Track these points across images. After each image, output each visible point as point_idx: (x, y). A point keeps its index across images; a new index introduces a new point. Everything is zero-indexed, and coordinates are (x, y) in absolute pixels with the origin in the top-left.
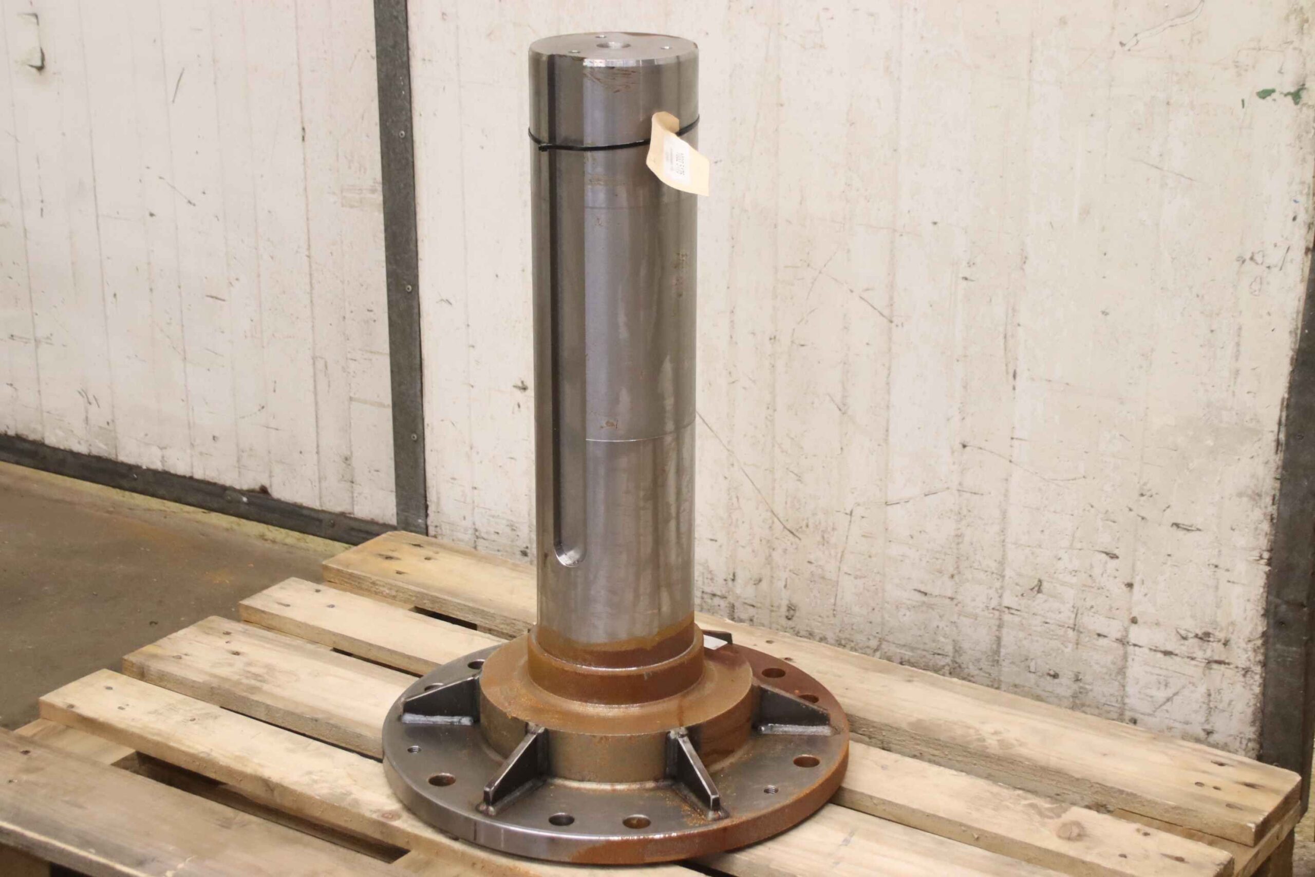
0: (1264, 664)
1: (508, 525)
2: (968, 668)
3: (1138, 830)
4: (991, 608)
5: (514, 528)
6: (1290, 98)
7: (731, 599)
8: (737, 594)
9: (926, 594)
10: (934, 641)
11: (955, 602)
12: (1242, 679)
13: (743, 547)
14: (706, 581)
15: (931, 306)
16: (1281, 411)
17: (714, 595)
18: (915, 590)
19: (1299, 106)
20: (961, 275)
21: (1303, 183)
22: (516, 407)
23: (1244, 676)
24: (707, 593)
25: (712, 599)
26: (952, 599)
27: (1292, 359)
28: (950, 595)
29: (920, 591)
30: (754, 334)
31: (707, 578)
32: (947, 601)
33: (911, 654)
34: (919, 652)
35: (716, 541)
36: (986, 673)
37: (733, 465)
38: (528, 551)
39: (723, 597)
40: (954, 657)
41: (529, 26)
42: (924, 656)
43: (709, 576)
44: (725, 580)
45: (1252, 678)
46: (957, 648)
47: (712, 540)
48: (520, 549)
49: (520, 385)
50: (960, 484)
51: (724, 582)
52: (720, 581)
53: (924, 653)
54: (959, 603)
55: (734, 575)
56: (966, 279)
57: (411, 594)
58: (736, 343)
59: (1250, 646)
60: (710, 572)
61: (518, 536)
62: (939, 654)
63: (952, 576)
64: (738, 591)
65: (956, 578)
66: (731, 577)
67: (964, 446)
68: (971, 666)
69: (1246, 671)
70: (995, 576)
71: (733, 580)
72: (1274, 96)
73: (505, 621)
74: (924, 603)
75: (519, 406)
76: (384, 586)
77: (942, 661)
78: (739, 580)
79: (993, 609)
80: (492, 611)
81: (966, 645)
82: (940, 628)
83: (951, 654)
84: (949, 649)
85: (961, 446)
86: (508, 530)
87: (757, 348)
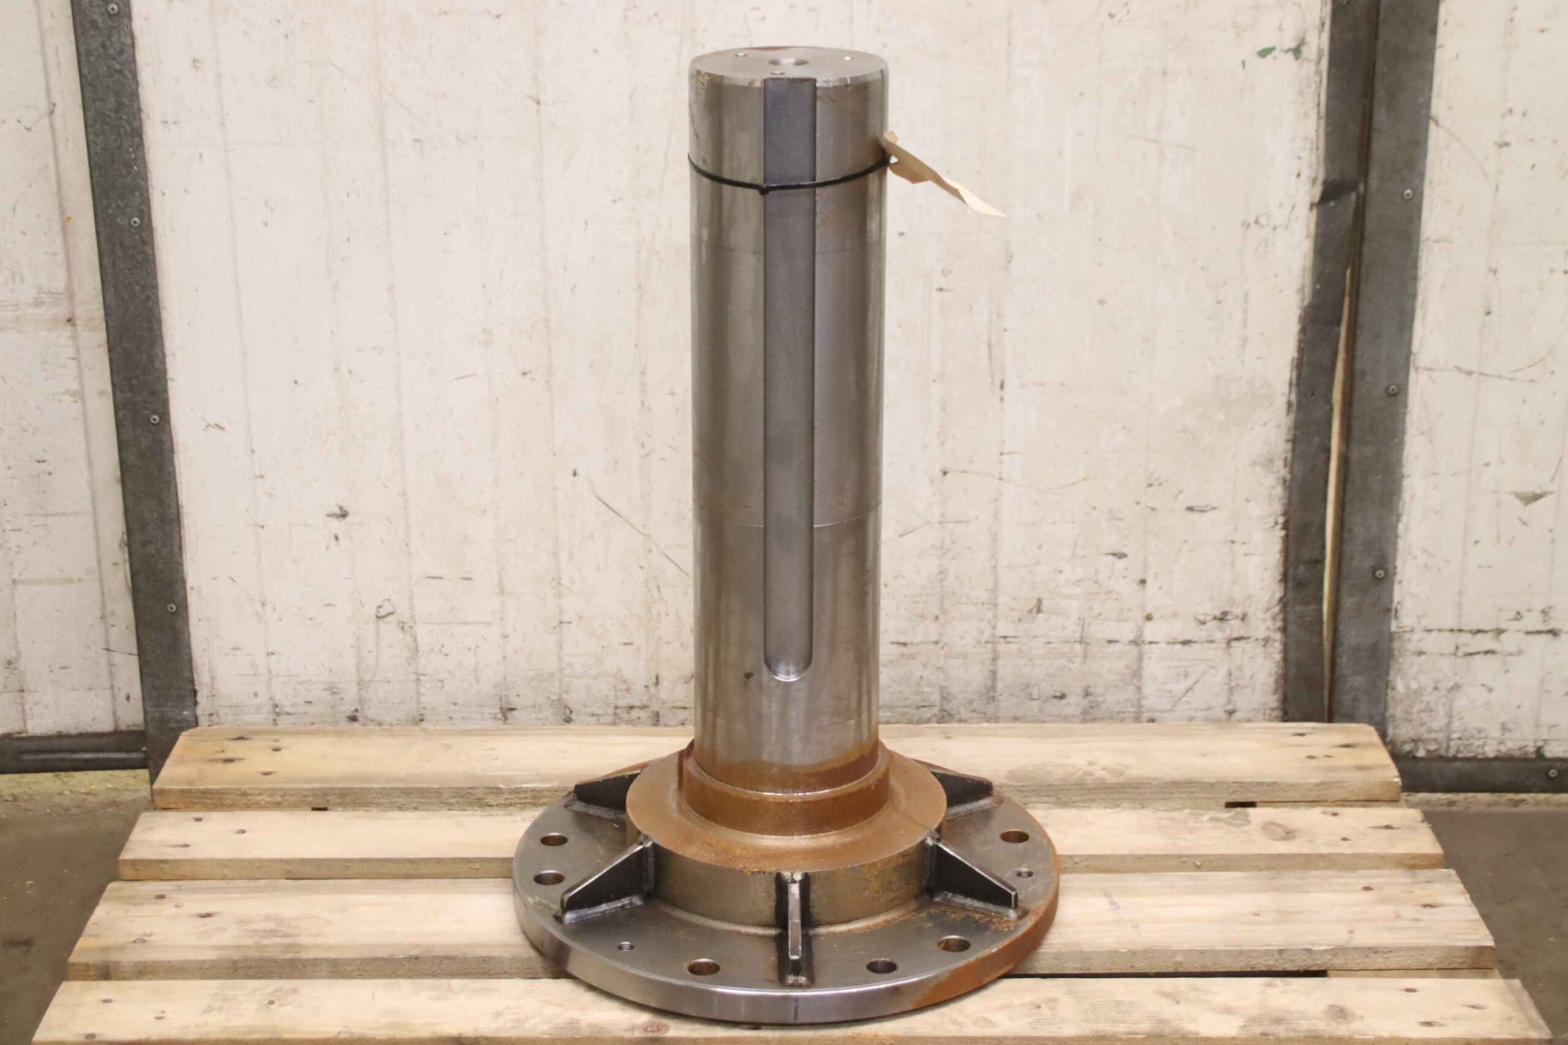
0: (1284, 630)
1: (326, 689)
2: (959, 713)
3: (1324, 813)
4: (983, 642)
5: (335, 690)
6: (1290, 55)
7: (654, 707)
8: (661, 699)
9: (905, 644)
10: (917, 693)
11: (941, 645)
12: (1262, 650)
13: (668, 643)
14: (619, 693)
15: (900, 326)
16: (1292, 371)
17: (632, 708)
18: (893, 643)
19: (1300, 61)
20: (935, 286)
21: (1306, 138)
22: (333, 541)
23: (1265, 646)
24: (621, 708)
25: (628, 713)
26: (937, 643)
27: (1300, 317)
28: (935, 639)
29: (898, 643)
30: (673, 394)
31: (621, 690)
32: (932, 646)
33: (889, 714)
34: (900, 710)
35: (631, 644)
36: (979, 713)
37: (650, 551)
38: (358, 714)
39: (644, 707)
40: (942, 705)
41: (333, 64)
42: (906, 713)
43: (624, 687)
44: (646, 687)
45: (1273, 646)
46: (945, 695)
47: (626, 644)
48: (346, 715)
49: (338, 512)
50: (942, 515)
51: (645, 690)
52: (638, 687)
53: (906, 710)
54: (946, 645)
55: (657, 678)
56: (941, 290)
58: (649, 409)
59: (1269, 614)
60: (625, 682)
61: (342, 699)
62: (924, 707)
63: (937, 618)
64: (663, 695)
65: (942, 619)
66: (654, 680)
67: (945, 473)
68: (962, 711)
69: (1267, 641)
70: (986, 606)
71: (657, 684)
72: (1275, 53)
74: (903, 654)
75: (337, 538)
77: (927, 713)
78: (664, 683)
79: (986, 642)
81: (955, 689)
82: (925, 677)
83: (938, 703)
84: (936, 698)
85: (941, 474)
86: (326, 695)
87: (678, 410)
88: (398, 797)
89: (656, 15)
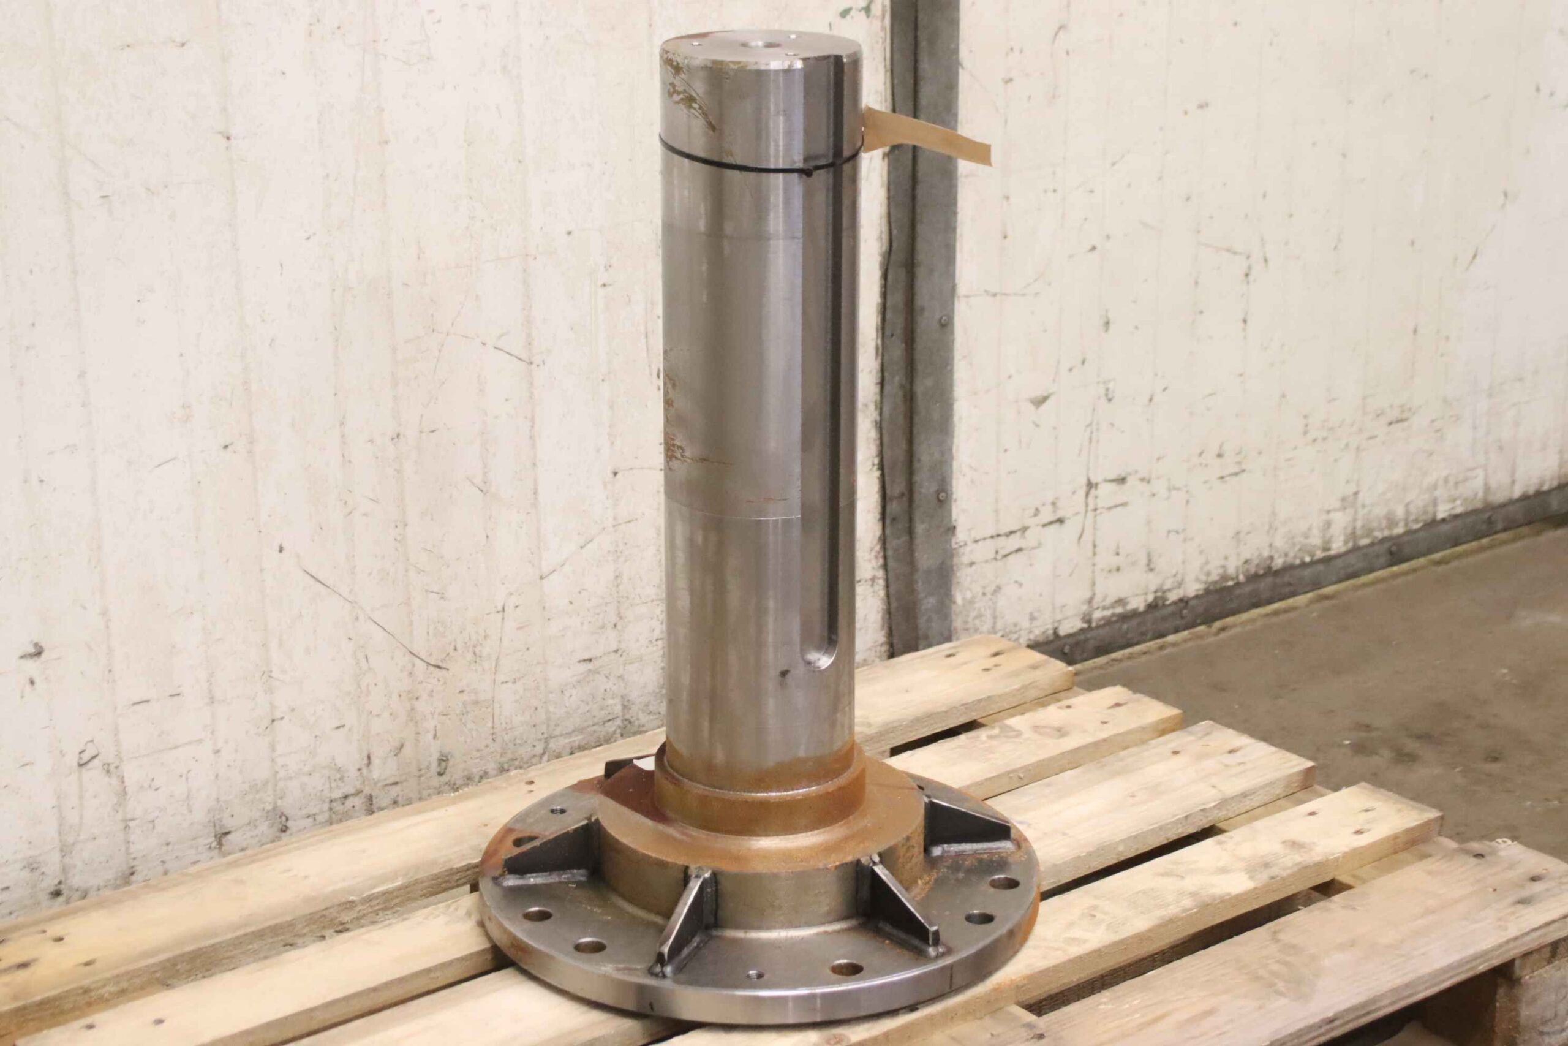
0: (885, 566)
1: (25, 867)
2: (638, 719)
4: (654, 641)
5: (35, 866)
6: (863, 13)
7: (367, 790)
8: (374, 779)
9: (590, 660)
10: (602, 709)
11: (620, 653)
12: (871, 590)
13: (378, 716)
14: (334, 785)
15: (572, 329)
17: (346, 797)
18: (580, 662)
19: (870, 19)
20: (600, 283)
21: (877, 92)
22: (28, 687)
23: (872, 585)
24: (336, 800)
25: (343, 804)
26: (616, 651)
28: (615, 648)
29: (584, 660)
30: (371, 441)
31: (335, 780)
32: (613, 656)
33: (580, 737)
34: (589, 729)
35: (343, 726)
36: (655, 714)
37: (357, 619)
38: (62, 887)
39: (358, 793)
40: (623, 716)
42: (595, 732)
43: (338, 776)
44: (359, 770)
45: (878, 584)
46: (626, 703)
47: (338, 728)
48: (49, 891)
49: (33, 650)
50: (615, 519)
51: (359, 773)
52: (353, 773)
53: (595, 728)
54: (624, 651)
55: (369, 757)
56: (604, 285)
57: (154, 969)
58: (350, 462)
59: (873, 553)
60: (339, 770)
62: (609, 721)
63: (615, 626)
64: (375, 775)
65: (619, 627)
66: (366, 761)
67: (615, 474)
68: (641, 716)
70: (655, 603)
71: (369, 764)
72: (852, 13)
73: (311, 919)
74: (590, 670)
75: (32, 682)
76: (104, 986)
77: (611, 727)
78: (376, 761)
79: (657, 640)
80: (289, 918)
81: (634, 695)
82: (608, 690)
83: (620, 714)
84: (618, 709)
85: (612, 475)
87: (377, 458)
88: (250, 943)
89: (339, 28)
